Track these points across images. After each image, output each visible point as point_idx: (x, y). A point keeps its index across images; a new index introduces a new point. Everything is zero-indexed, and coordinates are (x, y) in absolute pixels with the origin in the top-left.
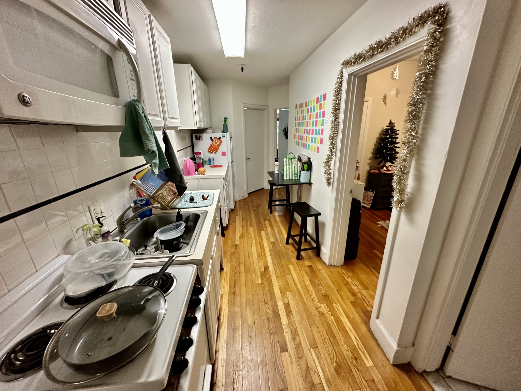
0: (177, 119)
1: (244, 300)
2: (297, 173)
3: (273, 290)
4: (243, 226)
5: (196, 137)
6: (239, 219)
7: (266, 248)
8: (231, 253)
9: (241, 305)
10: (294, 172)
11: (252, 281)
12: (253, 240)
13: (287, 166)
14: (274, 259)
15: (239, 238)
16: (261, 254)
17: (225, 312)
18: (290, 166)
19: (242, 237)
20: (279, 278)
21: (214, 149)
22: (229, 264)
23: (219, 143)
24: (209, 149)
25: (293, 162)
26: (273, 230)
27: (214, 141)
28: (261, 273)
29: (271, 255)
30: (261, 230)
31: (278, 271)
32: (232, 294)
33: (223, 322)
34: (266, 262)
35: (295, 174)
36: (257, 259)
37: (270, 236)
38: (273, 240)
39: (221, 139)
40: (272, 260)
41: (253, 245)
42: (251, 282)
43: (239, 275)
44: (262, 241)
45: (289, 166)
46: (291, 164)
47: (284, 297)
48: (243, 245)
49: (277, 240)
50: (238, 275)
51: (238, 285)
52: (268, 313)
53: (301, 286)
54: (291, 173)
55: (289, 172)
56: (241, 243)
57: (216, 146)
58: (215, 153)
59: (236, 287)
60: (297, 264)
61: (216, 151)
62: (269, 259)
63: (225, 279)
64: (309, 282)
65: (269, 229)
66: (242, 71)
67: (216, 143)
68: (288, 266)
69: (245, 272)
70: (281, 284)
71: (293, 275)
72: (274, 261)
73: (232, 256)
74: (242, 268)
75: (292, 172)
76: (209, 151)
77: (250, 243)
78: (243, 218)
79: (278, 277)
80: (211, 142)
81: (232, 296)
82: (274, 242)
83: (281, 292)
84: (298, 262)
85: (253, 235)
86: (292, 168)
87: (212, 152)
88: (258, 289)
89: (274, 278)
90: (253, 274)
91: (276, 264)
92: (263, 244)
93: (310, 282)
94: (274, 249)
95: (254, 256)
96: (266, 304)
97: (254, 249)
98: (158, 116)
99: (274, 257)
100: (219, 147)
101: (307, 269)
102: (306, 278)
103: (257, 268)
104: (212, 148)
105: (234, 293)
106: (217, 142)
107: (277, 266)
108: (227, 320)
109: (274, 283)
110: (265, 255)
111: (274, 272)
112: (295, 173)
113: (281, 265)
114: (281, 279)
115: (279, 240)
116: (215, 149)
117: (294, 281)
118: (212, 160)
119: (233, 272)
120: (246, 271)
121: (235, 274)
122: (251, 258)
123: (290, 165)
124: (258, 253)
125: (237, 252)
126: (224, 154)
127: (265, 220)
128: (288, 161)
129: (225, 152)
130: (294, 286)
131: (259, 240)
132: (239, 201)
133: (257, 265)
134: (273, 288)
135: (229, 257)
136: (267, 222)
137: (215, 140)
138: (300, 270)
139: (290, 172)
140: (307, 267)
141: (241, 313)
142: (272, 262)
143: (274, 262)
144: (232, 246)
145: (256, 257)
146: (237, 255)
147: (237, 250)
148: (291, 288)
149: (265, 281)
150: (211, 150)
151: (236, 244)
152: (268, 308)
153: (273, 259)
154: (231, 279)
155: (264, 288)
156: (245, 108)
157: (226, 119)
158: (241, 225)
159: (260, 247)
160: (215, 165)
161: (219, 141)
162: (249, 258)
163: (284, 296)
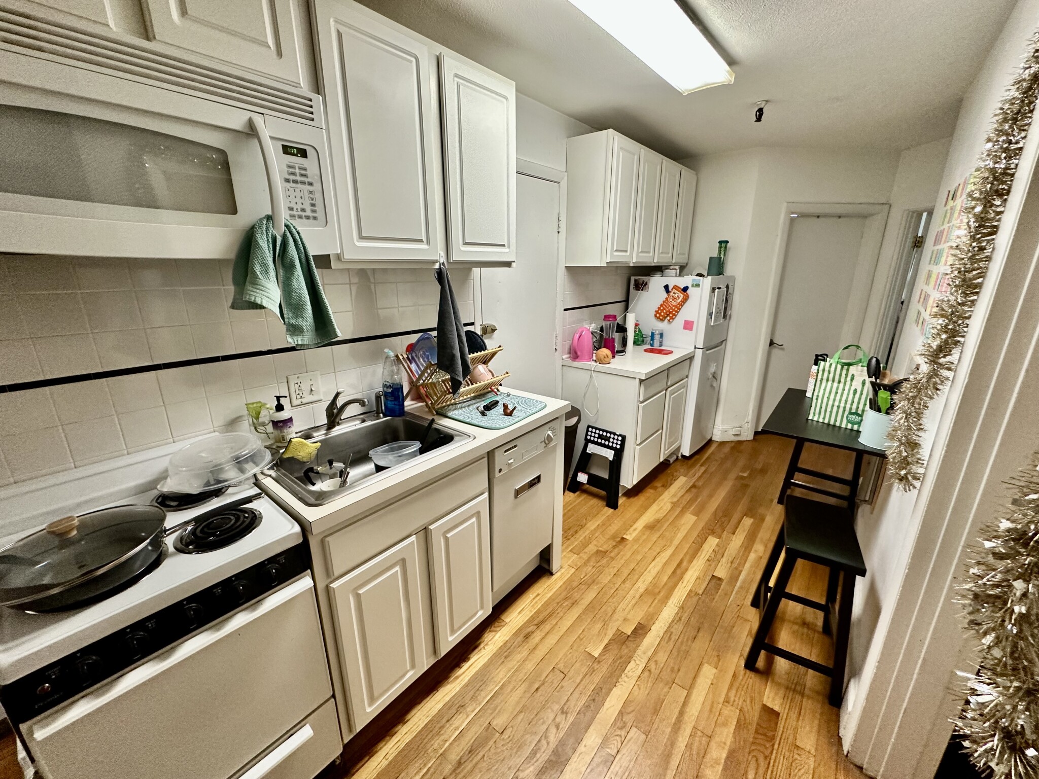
0: (504, 245)
1: (530, 666)
2: (860, 412)
3: (608, 694)
4: (675, 505)
5: (636, 282)
6: (685, 484)
7: (684, 584)
8: (597, 551)
9: (516, 670)
10: (848, 406)
11: (581, 637)
12: (670, 546)
13: (830, 383)
14: (680, 619)
15: (644, 527)
16: (657, 590)
17: (476, 663)
18: (841, 385)
19: (651, 527)
20: (649, 677)
21: (667, 312)
22: (573, 570)
23: (681, 299)
24: (657, 312)
25: (853, 375)
26: (746, 548)
27: (672, 294)
28: (619, 633)
29: (682, 608)
30: (713, 532)
31: (662, 657)
32: (522, 636)
33: (457, 677)
34: (652, 617)
35: (851, 413)
36: (637, 596)
37: (724, 560)
38: (721, 572)
39: (688, 291)
40: (673, 621)
41: (658, 559)
42: (579, 637)
43: (570, 605)
44: (691, 561)
45: (836, 384)
46: (843, 380)
47: (616, 733)
48: (635, 547)
49: (734, 578)
50: (567, 605)
51: (547, 627)
52: (546, 737)
53: (689, 746)
54: (838, 407)
55: (831, 403)
56: (636, 540)
57: (674, 306)
58: (669, 320)
59: (542, 627)
60: (735, 676)
61: (672, 318)
62: (668, 613)
63: (538, 595)
64: (724, 755)
65: (737, 541)
66: (759, 119)
67: (674, 299)
68: (701, 664)
69: (586, 609)
70: (641, 695)
71: (693, 697)
72: (676, 626)
73: (593, 559)
74: (590, 596)
75: (842, 405)
76: (656, 316)
77: (658, 550)
78: (694, 486)
79: (647, 673)
80: (666, 295)
81: (521, 638)
82: (720, 579)
83: (621, 713)
84: (742, 672)
85: (680, 535)
86: (846, 392)
87: (661, 318)
88: (578, 665)
89: (635, 668)
90: (598, 626)
91: (674, 638)
92: (687, 570)
93: (727, 758)
94: (703, 598)
95: (639, 583)
96: (563, 713)
97: (654, 568)
98: (421, 241)
99: (685, 618)
100: (680, 309)
101: (754, 715)
102: (726, 735)
103: (619, 615)
104: (664, 309)
105: (527, 637)
106: (678, 296)
107: (671, 644)
108: (467, 679)
109: (626, 679)
110: (667, 597)
111: (650, 654)
112: (853, 411)
113: (683, 648)
114: (650, 684)
115: (738, 584)
116: (670, 313)
117: (681, 713)
118: (657, 337)
119: (564, 593)
120: (590, 607)
121: (566, 599)
122: (628, 584)
123: (839, 382)
124: (654, 584)
125: (612, 554)
126: (688, 325)
127: (750, 512)
128: (833, 369)
129: (693, 322)
130: (668, 730)
131: (685, 555)
132: (722, 444)
133: (627, 610)
134: (611, 690)
135: (585, 557)
136: (748, 522)
137: (674, 293)
138: (727, 701)
139: (836, 404)
140: (757, 708)
141: (501, 688)
142: (667, 625)
143: (672, 630)
144: (613, 537)
145: (642, 590)
146: (604, 561)
147: (616, 550)
148: (655, 726)
149: (610, 657)
150: (660, 314)
151: (624, 537)
152: (557, 727)
153: (677, 619)
154: (547, 604)
155: (591, 671)
156: (793, 213)
157: (723, 244)
158: (675, 500)
159: (674, 572)
160: (662, 348)
161: (682, 296)
162: (624, 582)
163: (619, 732)
